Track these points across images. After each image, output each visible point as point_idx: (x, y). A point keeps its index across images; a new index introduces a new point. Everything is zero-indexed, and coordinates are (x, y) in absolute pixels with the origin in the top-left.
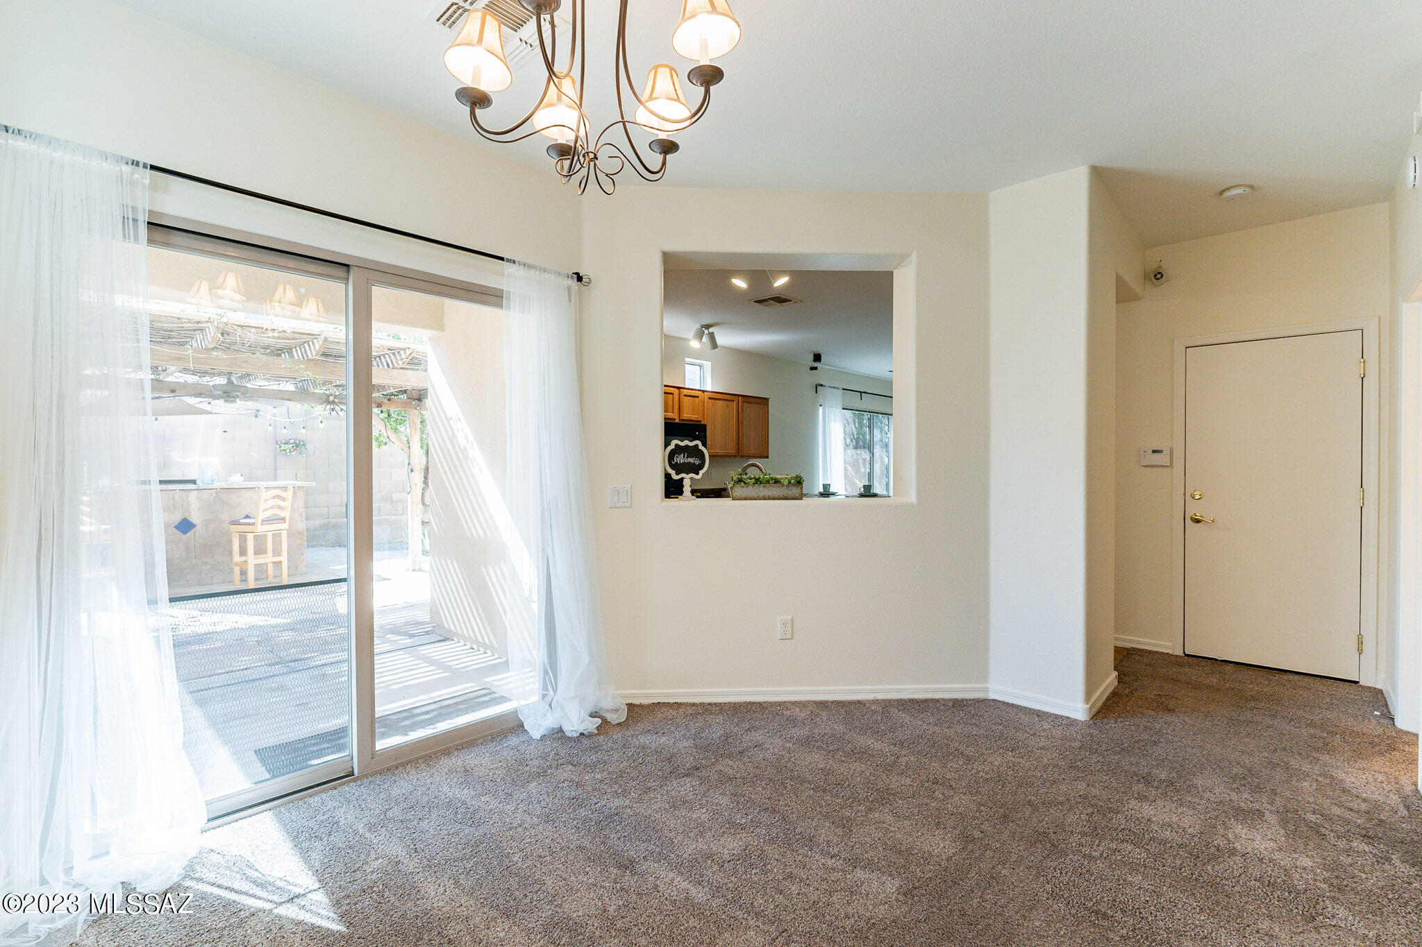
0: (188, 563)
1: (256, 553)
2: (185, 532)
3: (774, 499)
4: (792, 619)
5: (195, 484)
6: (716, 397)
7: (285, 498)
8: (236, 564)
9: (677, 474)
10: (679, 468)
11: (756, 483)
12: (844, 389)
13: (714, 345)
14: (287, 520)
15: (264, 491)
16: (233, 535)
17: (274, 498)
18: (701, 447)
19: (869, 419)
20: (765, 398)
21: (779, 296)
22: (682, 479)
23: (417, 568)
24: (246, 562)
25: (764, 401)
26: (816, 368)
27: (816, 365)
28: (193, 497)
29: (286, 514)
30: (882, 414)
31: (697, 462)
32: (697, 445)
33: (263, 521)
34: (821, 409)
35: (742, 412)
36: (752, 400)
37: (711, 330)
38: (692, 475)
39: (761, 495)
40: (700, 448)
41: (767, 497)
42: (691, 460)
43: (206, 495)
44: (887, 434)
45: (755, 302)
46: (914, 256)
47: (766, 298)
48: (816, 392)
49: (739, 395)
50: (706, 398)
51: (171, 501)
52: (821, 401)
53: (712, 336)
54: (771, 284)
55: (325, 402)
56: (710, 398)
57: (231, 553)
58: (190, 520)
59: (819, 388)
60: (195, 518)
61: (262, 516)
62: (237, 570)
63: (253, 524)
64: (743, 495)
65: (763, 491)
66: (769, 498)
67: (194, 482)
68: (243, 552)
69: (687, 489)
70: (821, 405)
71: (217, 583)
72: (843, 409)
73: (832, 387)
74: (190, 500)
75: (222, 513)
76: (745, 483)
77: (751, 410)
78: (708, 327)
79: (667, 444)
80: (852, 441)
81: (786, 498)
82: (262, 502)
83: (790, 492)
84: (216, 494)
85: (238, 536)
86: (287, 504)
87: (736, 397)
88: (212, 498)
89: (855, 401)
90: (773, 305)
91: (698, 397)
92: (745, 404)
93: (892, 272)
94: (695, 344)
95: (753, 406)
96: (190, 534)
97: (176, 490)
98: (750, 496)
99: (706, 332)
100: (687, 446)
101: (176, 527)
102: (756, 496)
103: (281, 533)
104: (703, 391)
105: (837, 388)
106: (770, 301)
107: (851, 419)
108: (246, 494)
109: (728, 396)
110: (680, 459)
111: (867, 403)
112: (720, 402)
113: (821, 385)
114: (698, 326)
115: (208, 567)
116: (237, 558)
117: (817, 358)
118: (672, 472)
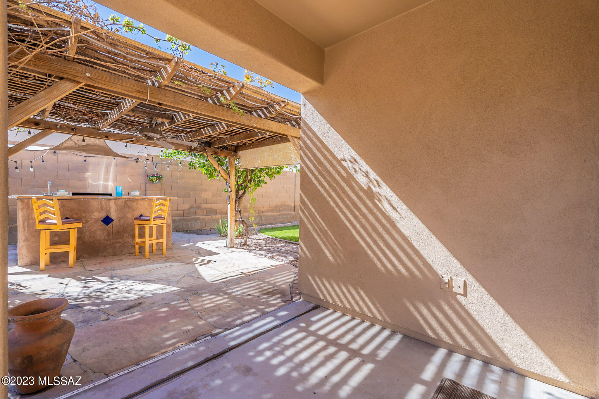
0: (109, 242)
1: (149, 237)
2: (107, 224)
5: (111, 196)
7: (165, 205)
8: (137, 243)
14: (166, 218)
15: (156, 200)
16: (136, 226)
17: (160, 205)
23: (232, 245)
24: (144, 242)
28: (112, 203)
29: (165, 214)
33: (154, 218)
43: (119, 202)
51: (100, 206)
55: (189, 150)
57: (133, 237)
58: (110, 217)
60: (113, 215)
61: (154, 215)
62: (137, 247)
63: (149, 220)
67: (111, 195)
68: (142, 236)
71: (125, 254)
74: (111, 205)
75: (128, 213)
82: (155, 206)
84: (125, 202)
85: (138, 226)
86: (165, 209)
88: (123, 204)
96: (110, 225)
97: (103, 199)
101: (102, 221)
103: (163, 225)
108: (141, 202)
115: (120, 244)
116: (137, 240)
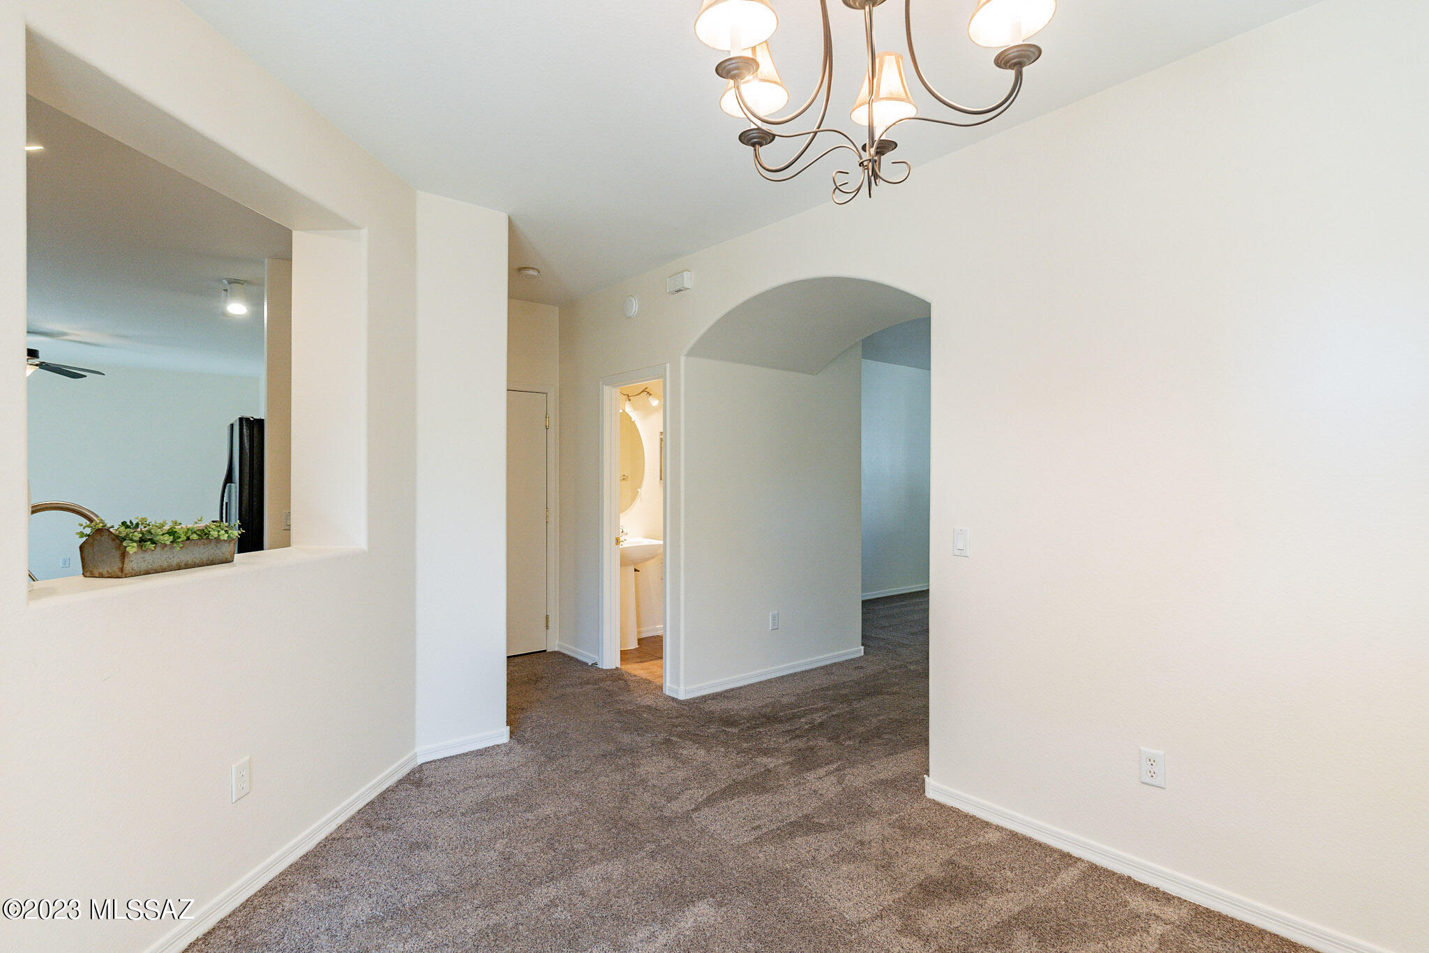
3: (194, 566)
4: (249, 760)
41: (182, 564)
46: (364, 232)
64: (144, 566)
65: (180, 555)
81: (212, 563)
98: (156, 565)
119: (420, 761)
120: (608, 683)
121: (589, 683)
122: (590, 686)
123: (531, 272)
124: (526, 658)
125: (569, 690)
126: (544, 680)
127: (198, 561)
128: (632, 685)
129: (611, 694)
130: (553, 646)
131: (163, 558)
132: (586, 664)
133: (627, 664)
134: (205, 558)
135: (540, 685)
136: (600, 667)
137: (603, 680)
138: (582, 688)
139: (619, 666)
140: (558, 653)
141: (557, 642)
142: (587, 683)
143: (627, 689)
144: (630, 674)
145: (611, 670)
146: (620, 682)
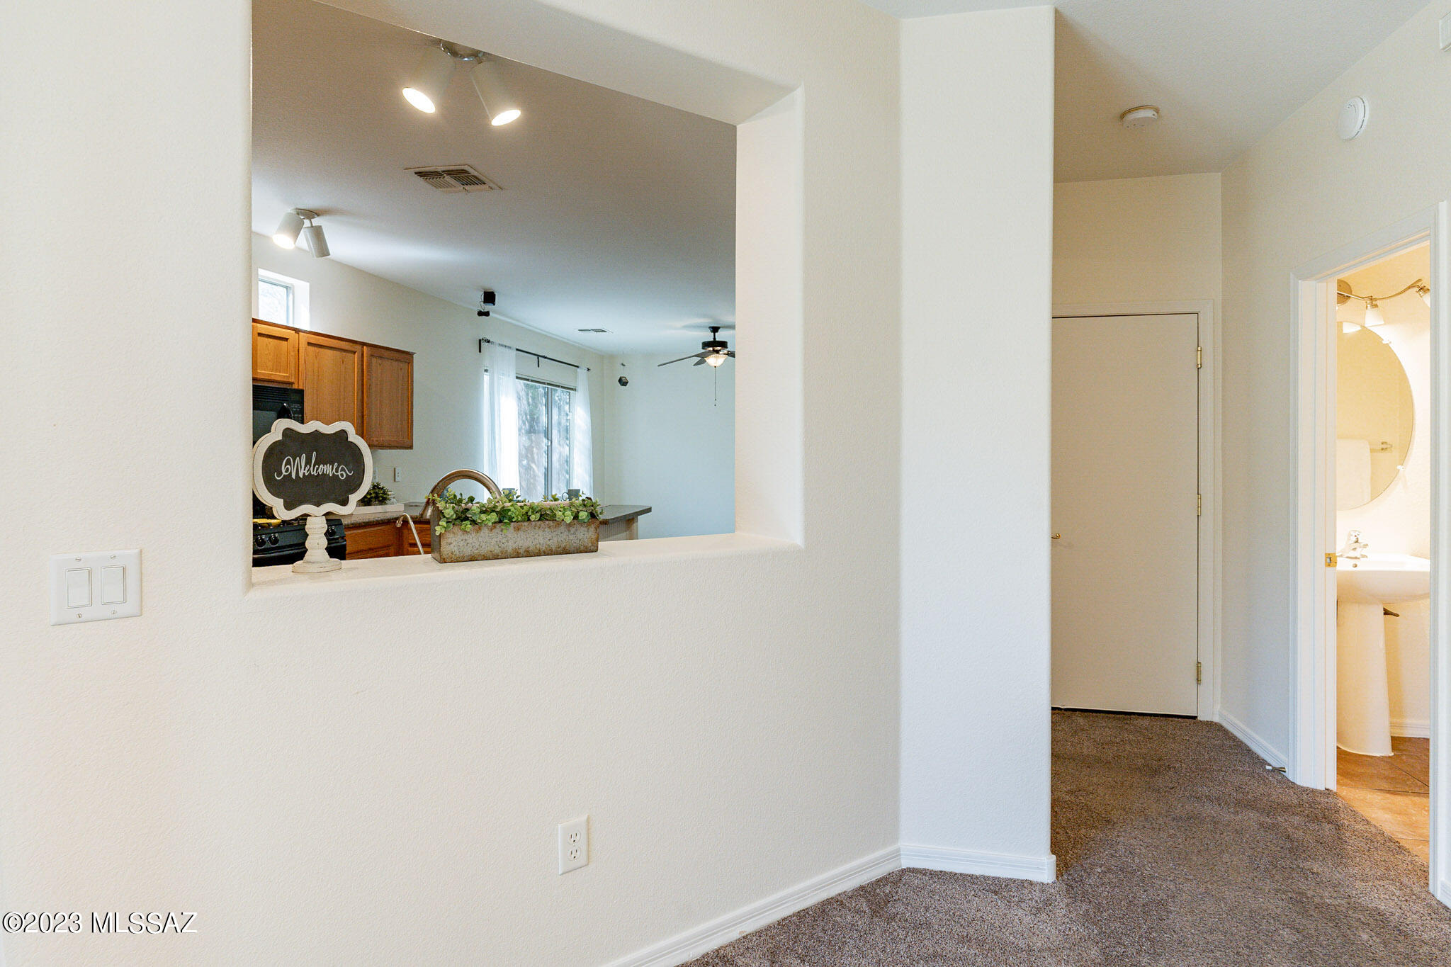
3: (539, 554)
4: (588, 821)
6: (320, 342)
9: (289, 506)
10: (294, 492)
11: (500, 521)
12: (517, 350)
13: (323, 251)
18: (353, 437)
19: (547, 394)
20: (407, 353)
21: (466, 168)
22: (304, 517)
25: (405, 357)
26: (487, 314)
27: (488, 307)
30: (563, 387)
31: (343, 474)
32: (343, 433)
34: (486, 377)
35: (369, 371)
36: (386, 354)
37: (317, 221)
38: (332, 507)
39: (510, 547)
40: (350, 439)
41: (522, 551)
42: (327, 469)
44: (567, 415)
45: (416, 173)
46: (799, 93)
47: (440, 169)
48: (480, 351)
49: (363, 344)
50: (303, 345)
52: (487, 364)
53: (318, 233)
54: (484, 119)
56: (309, 344)
59: (484, 345)
64: (468, 551)
65: (512, 538)
66: (528, 554)
69: (316, 541)
70: (486, 371)
72: (517, 378)
73: (502, 345)
76: (474, 522)
77: (383, 371)
78: (311, 214)
79: (259, 431)
80: (524, 424)
81: (565, 551)
83: (571, 537)
87: (358, 348)
89: (532, 370)
90: (449, 185)
91: (286, 339)
92: (374, 360)
93: (735, 127)
94: (283, 241)
95: (387, 363)
98: (485, 550)
99: (307, 223)
100: (316, 434)
102: (497, 550)
104: (297, 331)
105: (510, 347)
106: (447, 178)
107: (523, 393)
109: (347, 343)
110: (298, 468)
111: (548, 372)
112: (329, 352)
113: (489, 341)
114: (290, 210)
117: (490, 297)
118: (275, 504)
119: (906, 863)
120: (1296, 820)
121: (1254, 808)
122: (1253, 815)
123: (1142, 114)
124: (1157, 723)
125: (1210, 810)
126: (1171, 773)
127: (544, 548)
128: (1353, 844)
129: (1296, 849)
130: (1210, 711)
131: (493, 542)
132: (1263, 763)
133: (1355, 787)
134: (553, 544)
135: (1159, 781)
136: (1291, 778)
137: (1287, 809)
138: (1236, 813)
139: (1333, 786)
140: (1216, 728)
141: (1218, 707)
142: (1252, 805)
143: (1336, 849)
144: (1355, 814)
145: (1313, 791)
146: (1327, 827)
